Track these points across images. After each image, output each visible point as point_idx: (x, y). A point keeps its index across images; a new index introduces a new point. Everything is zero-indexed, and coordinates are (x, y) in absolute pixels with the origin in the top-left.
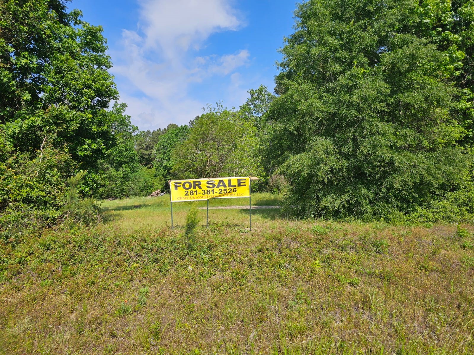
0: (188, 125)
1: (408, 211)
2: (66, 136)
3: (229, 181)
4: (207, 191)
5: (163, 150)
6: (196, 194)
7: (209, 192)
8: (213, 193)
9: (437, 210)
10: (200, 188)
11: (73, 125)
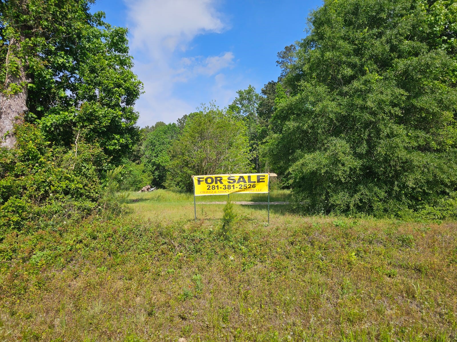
0: (176, 123)
1: (417, 208)
2: (98, 132)
3: (249, 177)
4: (228, 186)
5: (151, 147)
6: (218, 189)
7: (230, 187)
8: (234, 189)
9: (444, 208)
10: (221, 183)
11: (105, 121)
